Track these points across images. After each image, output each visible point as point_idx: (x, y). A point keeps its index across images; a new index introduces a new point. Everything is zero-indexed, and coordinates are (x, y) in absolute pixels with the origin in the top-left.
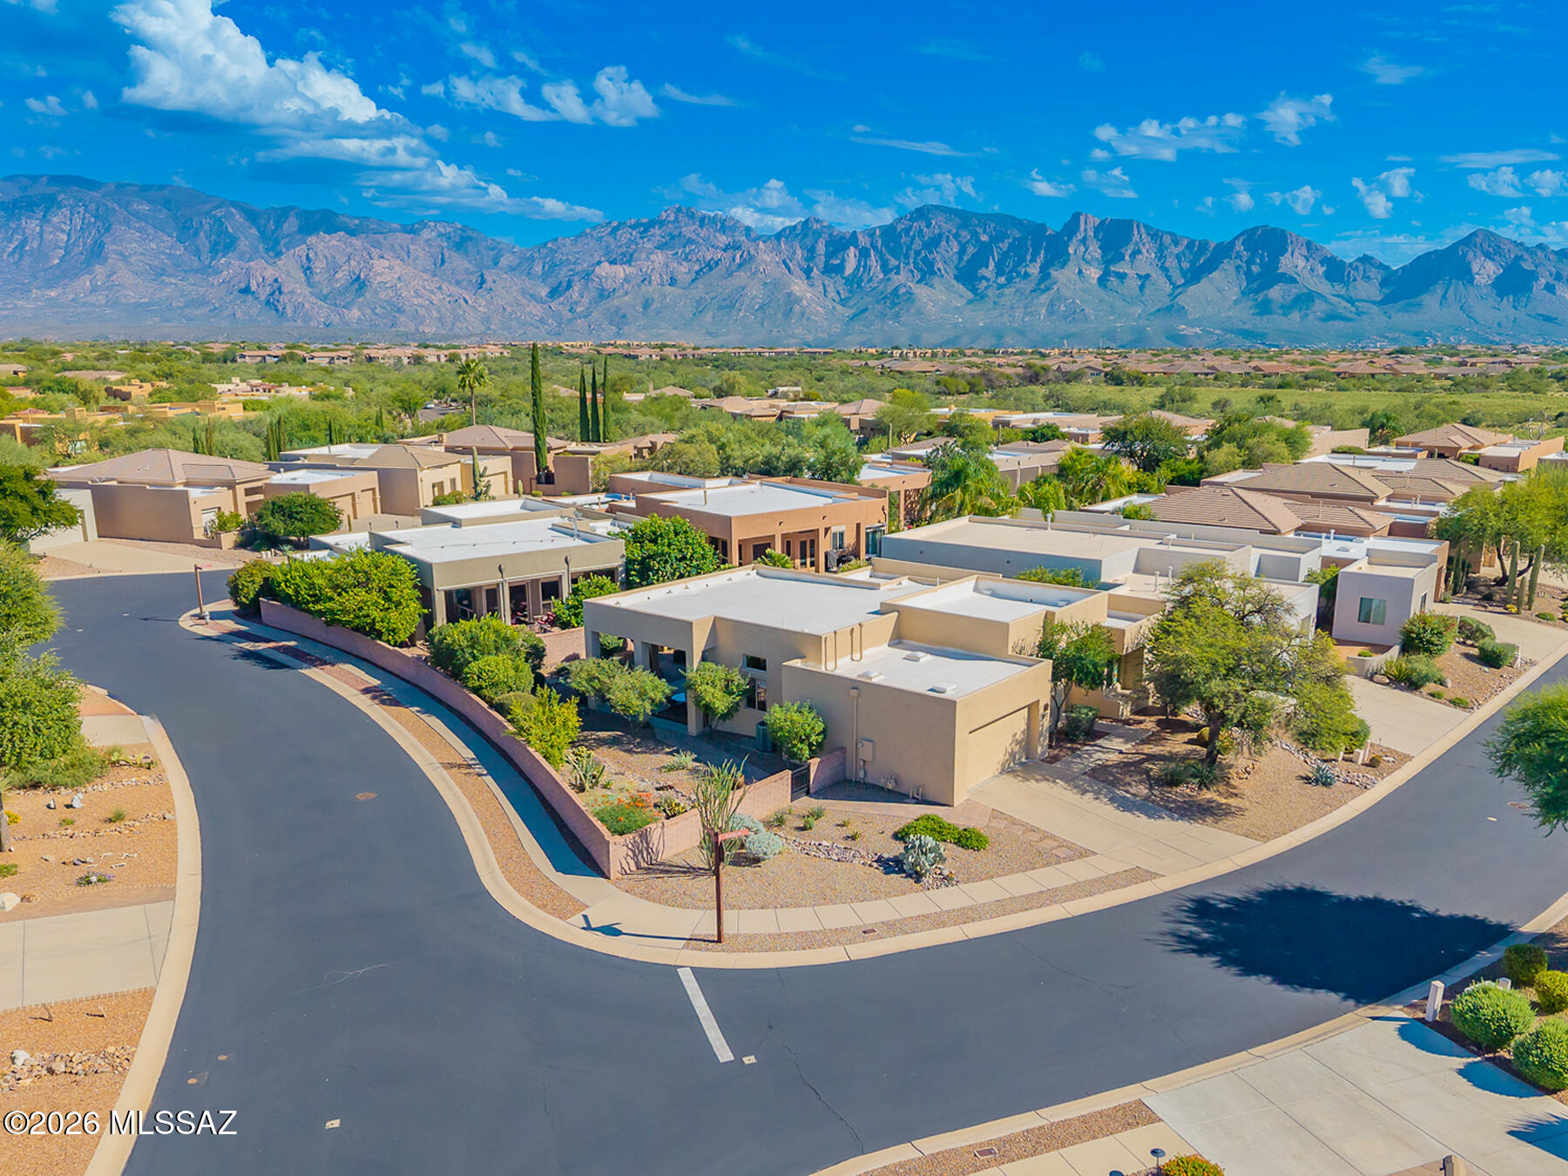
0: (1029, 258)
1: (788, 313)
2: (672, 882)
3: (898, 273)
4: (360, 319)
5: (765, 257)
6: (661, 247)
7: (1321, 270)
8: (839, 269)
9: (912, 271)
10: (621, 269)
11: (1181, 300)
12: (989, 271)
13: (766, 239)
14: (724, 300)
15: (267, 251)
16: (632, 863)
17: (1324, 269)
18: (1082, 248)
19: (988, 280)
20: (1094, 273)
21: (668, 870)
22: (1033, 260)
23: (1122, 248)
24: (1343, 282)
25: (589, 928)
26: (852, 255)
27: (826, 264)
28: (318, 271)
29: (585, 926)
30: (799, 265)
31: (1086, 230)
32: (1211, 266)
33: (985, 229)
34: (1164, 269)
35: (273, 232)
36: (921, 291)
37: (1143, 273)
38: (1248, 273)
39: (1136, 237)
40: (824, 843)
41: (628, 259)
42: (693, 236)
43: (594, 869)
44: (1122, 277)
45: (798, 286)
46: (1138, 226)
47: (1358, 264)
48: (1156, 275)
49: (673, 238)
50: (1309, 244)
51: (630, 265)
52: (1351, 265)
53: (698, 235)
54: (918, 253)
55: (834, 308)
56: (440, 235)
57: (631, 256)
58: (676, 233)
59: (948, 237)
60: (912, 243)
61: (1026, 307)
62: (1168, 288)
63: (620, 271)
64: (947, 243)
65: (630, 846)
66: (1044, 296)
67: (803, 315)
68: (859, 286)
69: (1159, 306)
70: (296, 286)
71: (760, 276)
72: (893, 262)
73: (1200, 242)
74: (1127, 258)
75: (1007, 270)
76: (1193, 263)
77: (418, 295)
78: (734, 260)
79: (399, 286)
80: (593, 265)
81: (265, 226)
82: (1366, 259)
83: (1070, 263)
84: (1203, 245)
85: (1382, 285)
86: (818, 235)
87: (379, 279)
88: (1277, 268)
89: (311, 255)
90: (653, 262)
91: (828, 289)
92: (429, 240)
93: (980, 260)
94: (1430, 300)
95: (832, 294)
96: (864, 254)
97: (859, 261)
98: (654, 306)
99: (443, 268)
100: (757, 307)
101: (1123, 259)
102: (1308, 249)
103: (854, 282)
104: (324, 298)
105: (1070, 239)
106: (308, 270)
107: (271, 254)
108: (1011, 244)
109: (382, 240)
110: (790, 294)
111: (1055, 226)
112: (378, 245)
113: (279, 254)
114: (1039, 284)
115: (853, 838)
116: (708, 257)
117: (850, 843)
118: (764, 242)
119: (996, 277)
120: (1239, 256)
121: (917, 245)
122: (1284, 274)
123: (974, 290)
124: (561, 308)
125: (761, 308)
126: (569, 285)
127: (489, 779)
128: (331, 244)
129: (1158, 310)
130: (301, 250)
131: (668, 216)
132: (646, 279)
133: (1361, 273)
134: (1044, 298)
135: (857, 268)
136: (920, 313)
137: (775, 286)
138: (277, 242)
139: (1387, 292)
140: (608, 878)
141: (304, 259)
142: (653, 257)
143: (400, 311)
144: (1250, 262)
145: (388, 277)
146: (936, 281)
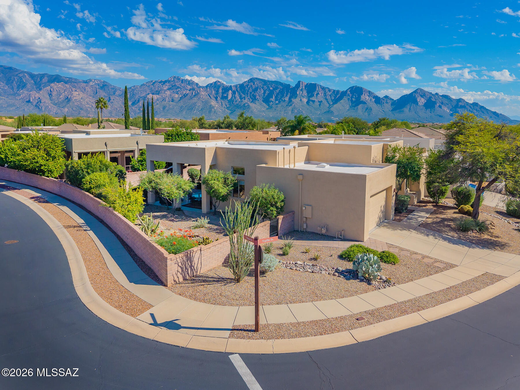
0: (285, 95)
1: (210, 112)
2: (211, 288)
3: (245, 99)
4: (67, 112)
5: (203, 93)
6: (169, 89)
7: (374, 100)
8: (226, 97)
9: (249, 99)
10: (156, 96)
11: (332, 109)
12: (273, 99)
13: (203, 87)
14: (190, 107)
15: (37, 88)
16: (181, 277)
17: (374, 99)
18: (301, 92)
19: (273, 102)
20: (305, 100)
21: (205, 280)
22: (286, 96)
23: (313, 92)
24: (380, 104)
25: (155, 324)
26: (230, 93)
27: (222, 95)
28: (54, 95)
29: (153, 322)
30: (214, 96)
31: (302, 87)
32: (340, 98)
33: (271, 86)
34: (326, 99)
35: (39, 82)
36: (252, 105)
37: (320, 101)
38: (352, 101)
39: (317, 89)
40: (299, 262)
41: (158, 93)
42: (179, 86)
43: (156, 280)
44: (314, 101)
45: (213, 103)
46: (318, 85)
47: (384, 98)
48: (324, 101)
49: (173, 86)
50: (369, 92)
51: (159, 95)
52: (382, 98)
53: (181, 85)
54: (251, 93)
55: (225, 110)
56: (96, 84)
57: (159, 92)
58: (174, 85)
59: (260, 88)
60: (249, 90)
61: (285, 111)
62: (328, 105)
63: (155, 97)
64: (260, 90)
65: (180, 264)
66: (290, 107)
67: (215, 112)
68: (233, 103)
69: (325, 111)
70: (46, 100)
71: (201, 99)
72: (243, 96)
73: (337, 91)
74: (315, 95)
75: (279, 99)
76: (335, 97)
77: (88, 104)
78: (193, 94)
79: (81, 101)
80: (146, 95)
81: (36, 80)
82: (386, 97)
83: (298, 97)
84: (338, 91)
85: (392, 105)
86: (219, 87)
87: (75, 98)
88: (360, 99)
89: (52, 90)
90: (166, 94)
91: (223, 104)
92: (92, 85)
93: (270, 95)
94: (406, 110)
95: (224, 106)
96: (234, 93)
97: (233, 95)
98: (166, 109)
99: (96, 95)
100: (200, 109)
101: (314, 96)
102: (369, 94)
103: (231, 101)
104: (55, 104)
105: (297, 90)
106: (50, 95)
107: (38, 89)
108: (279, 91)
109: (76, 85)
110: (211, 105)
111: (293, 85)
112: (75, 87)
113: (40, 89)
114: (289, 103)
115: (315, 259)
116: (184, 93)
117: (314, 262)
118: (202, 88)
119: (275, 101)
120: (349, 95)
121: (251, 90)
122: (362, 101)
123: (269, 105)
124: (136, 108)
125: (201, 110)
126: (139, 101)
127: (91, 233)
128: (58, 86)
129: (325, 112)
130: (48, 88)
131: (171, 79)
132: (164, 99)
133: (385, 101)
134: (290, 108)
135: (232, 97)
136: (252, 112)
137: (206, 103)
138: (40, 85)
139: (393, 107)
140: (166, 286)
141: (49, 91)
142: (166, 92)
143: (81, 109)
144: (352, 97)
145: (78, 98)
146: (257, 102)
